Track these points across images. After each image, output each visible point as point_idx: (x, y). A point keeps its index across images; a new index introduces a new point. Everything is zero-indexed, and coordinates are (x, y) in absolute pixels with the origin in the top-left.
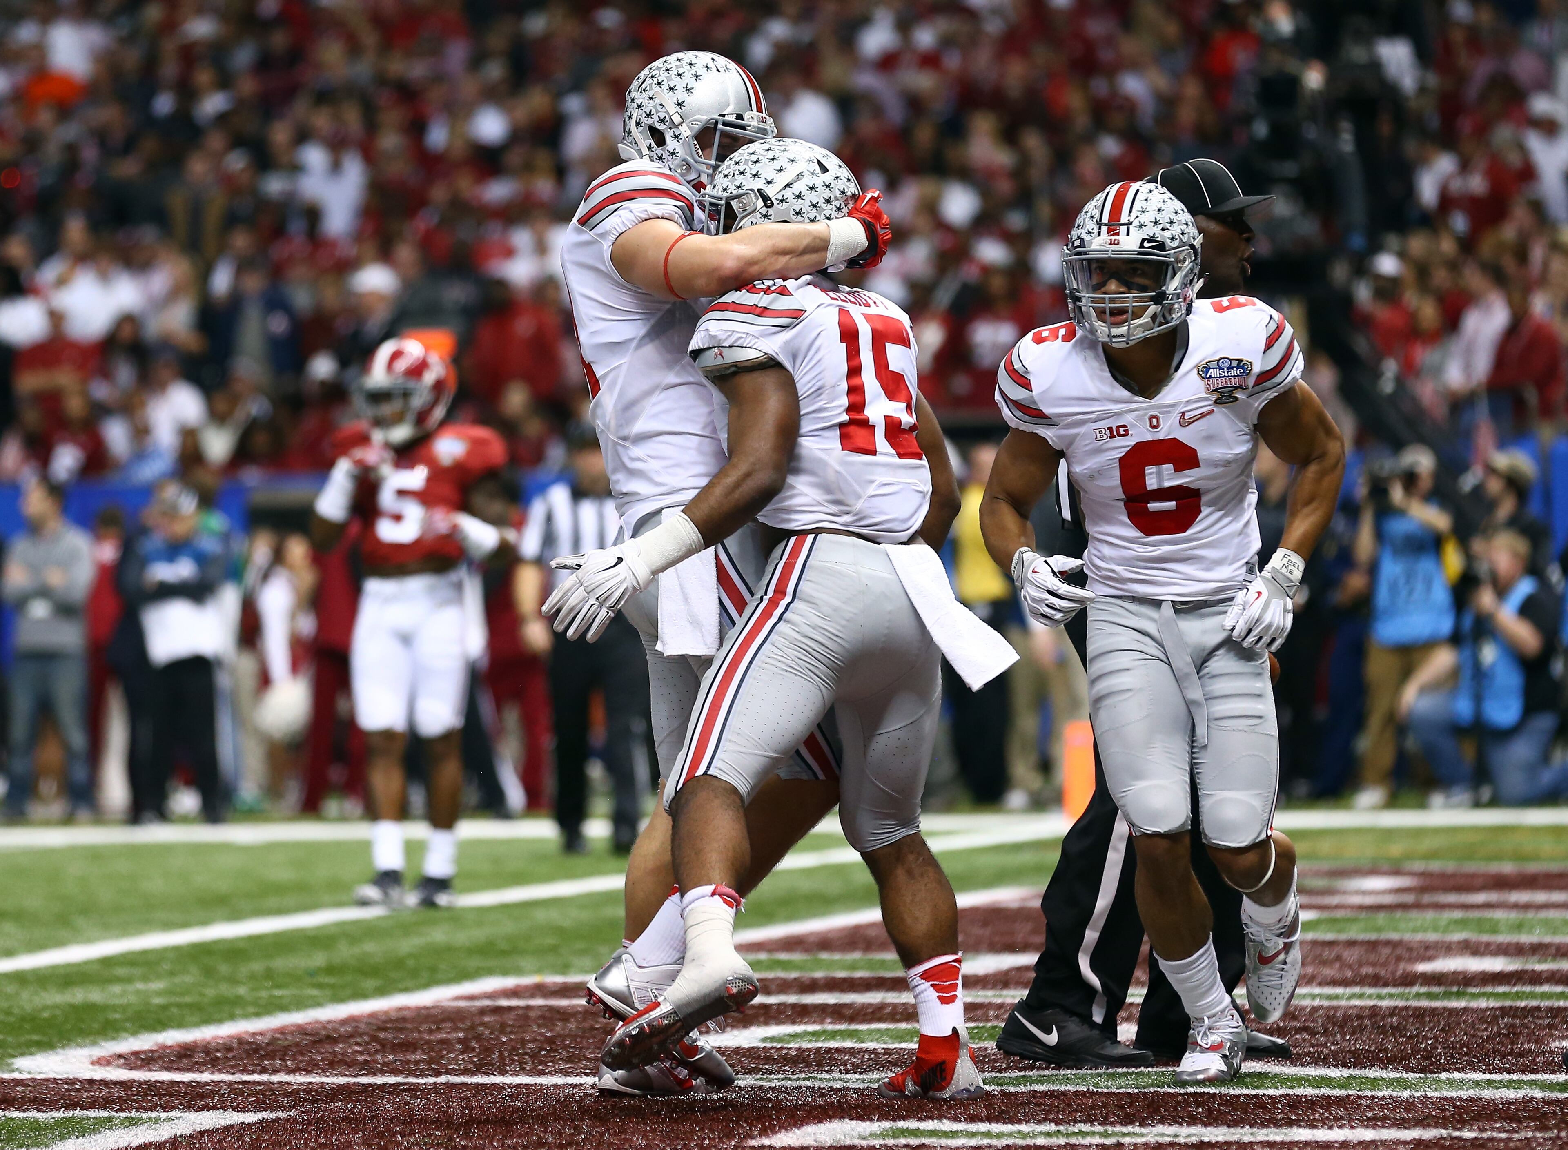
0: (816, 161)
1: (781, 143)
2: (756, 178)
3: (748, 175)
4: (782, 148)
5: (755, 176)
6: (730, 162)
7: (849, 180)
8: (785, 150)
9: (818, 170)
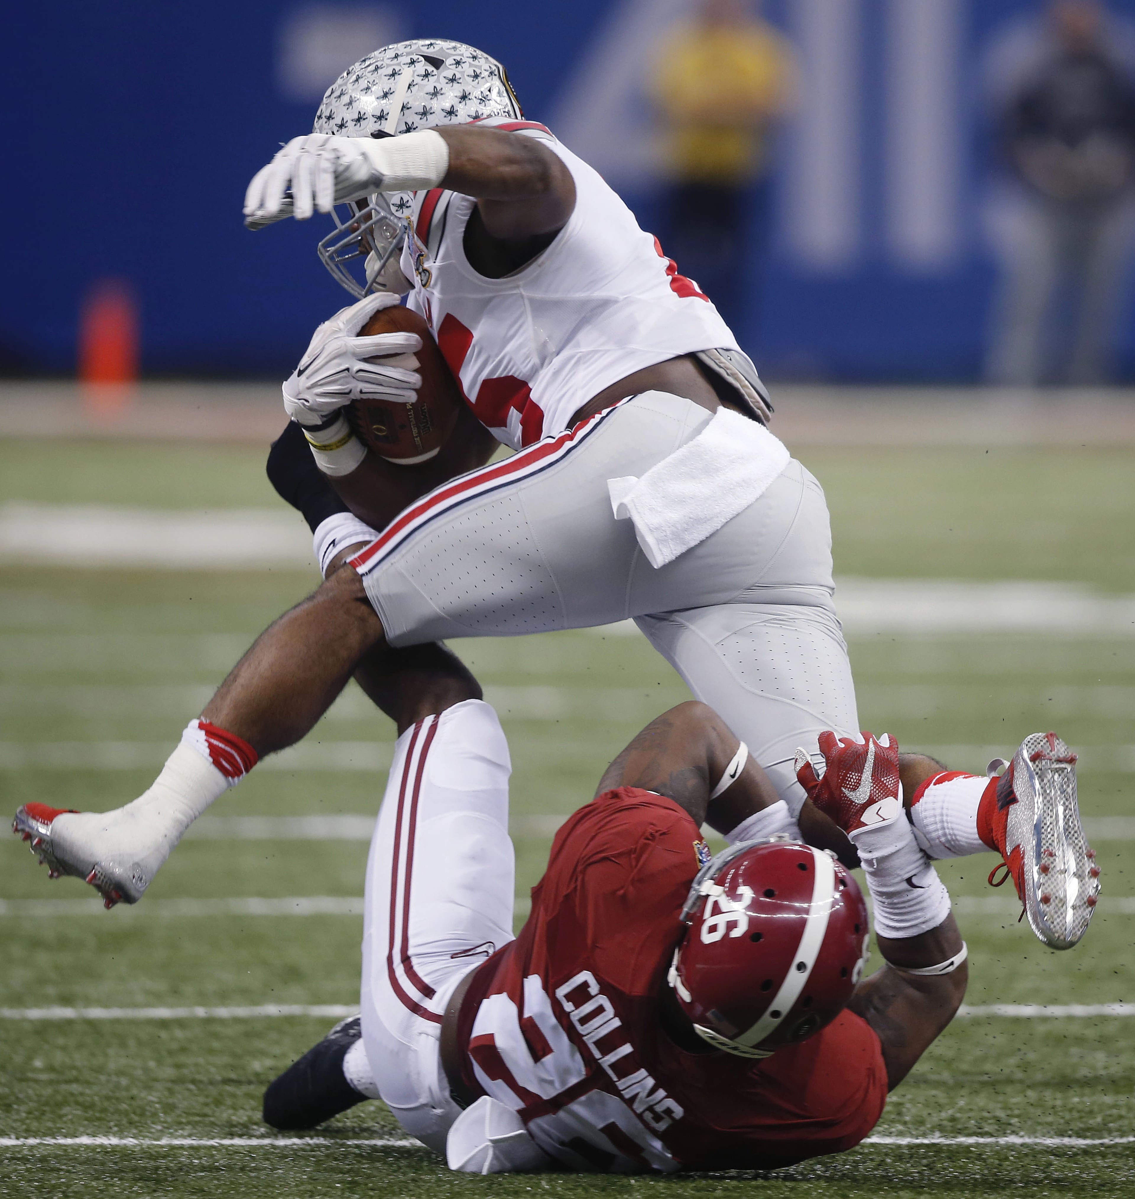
0: (422, 59)
1: (367, 63)
2: (362, 122)
3: (351, 124)
4: (372, 68)
5: (359, 120)
6: (321, 121)
7: (474, 58)
8: (377, 68)
9: (430, 68)
